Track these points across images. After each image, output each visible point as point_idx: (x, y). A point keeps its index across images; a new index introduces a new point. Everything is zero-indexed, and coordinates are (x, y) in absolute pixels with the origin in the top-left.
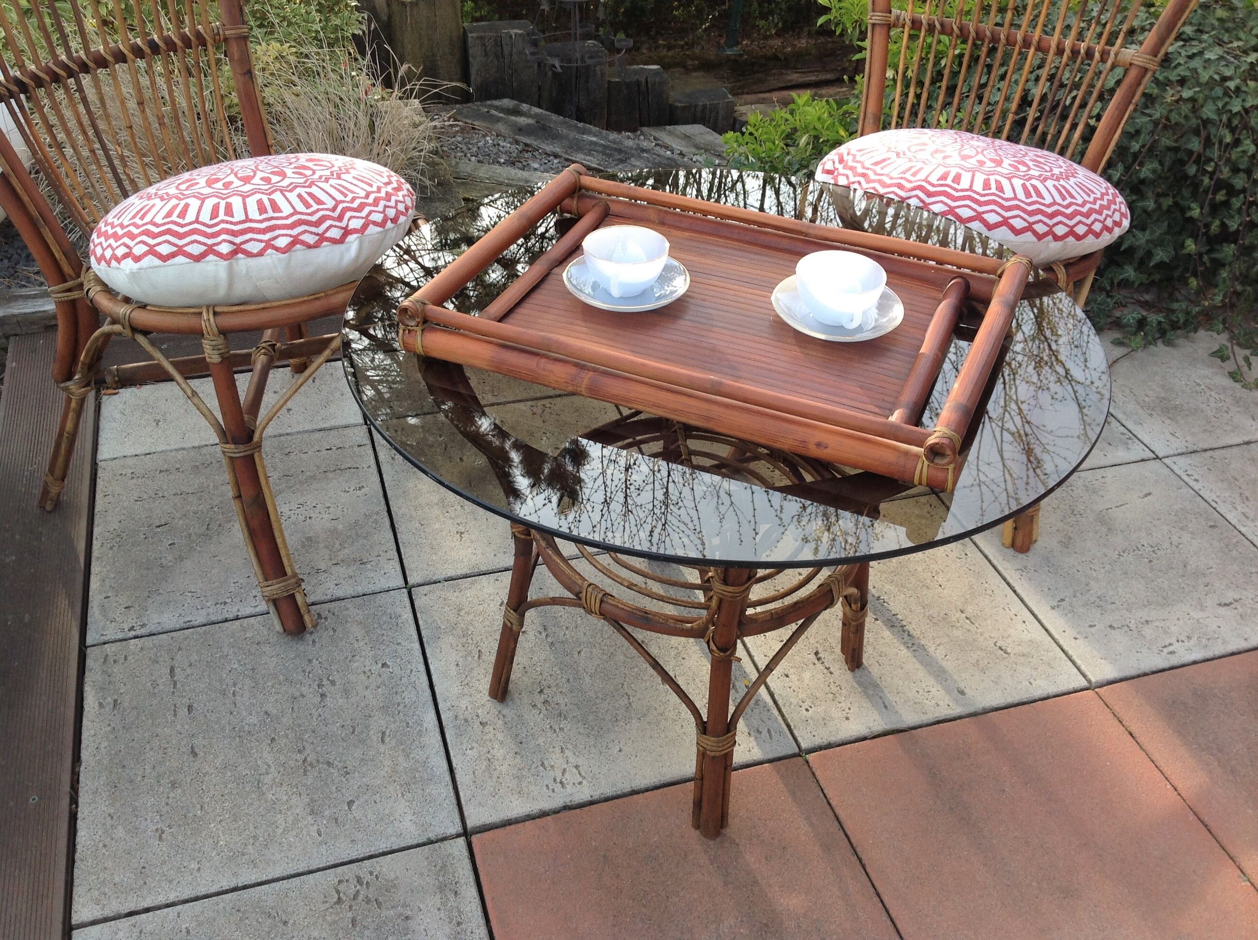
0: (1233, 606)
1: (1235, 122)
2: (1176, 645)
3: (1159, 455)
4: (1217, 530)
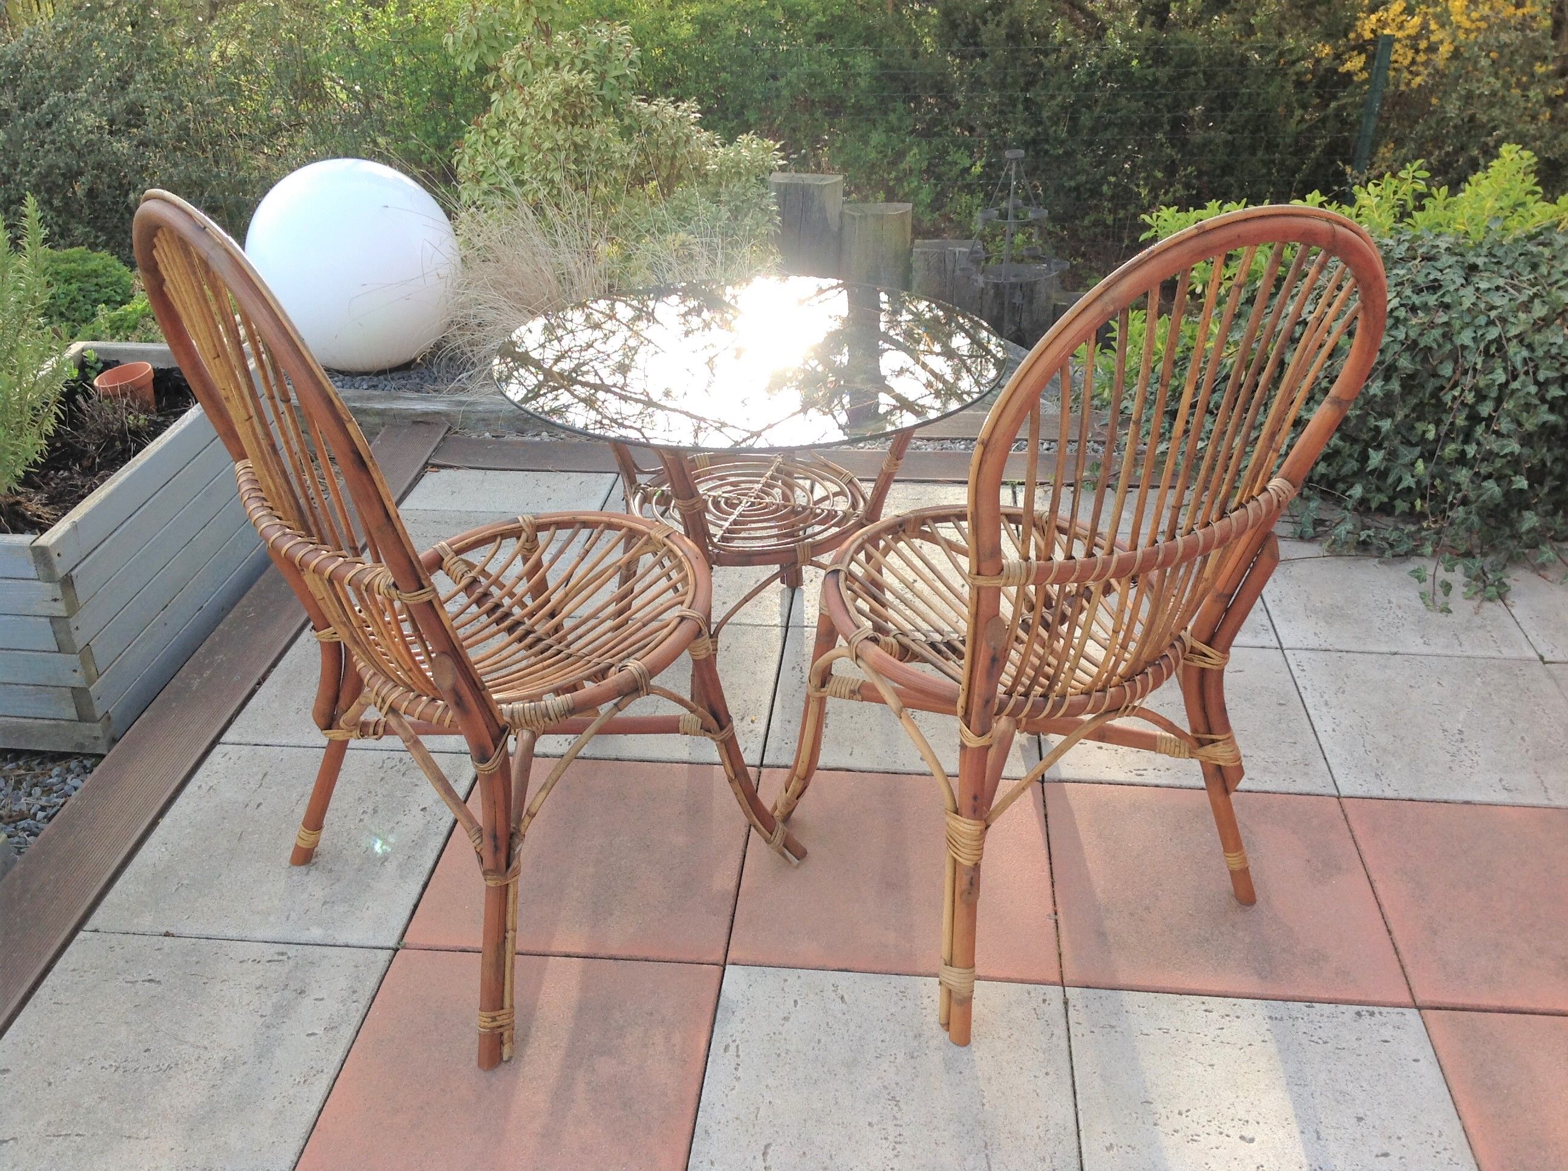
1: (1493, 350)
2: (1150, 771)
3: (1284, 646)
4: (1283, 708)
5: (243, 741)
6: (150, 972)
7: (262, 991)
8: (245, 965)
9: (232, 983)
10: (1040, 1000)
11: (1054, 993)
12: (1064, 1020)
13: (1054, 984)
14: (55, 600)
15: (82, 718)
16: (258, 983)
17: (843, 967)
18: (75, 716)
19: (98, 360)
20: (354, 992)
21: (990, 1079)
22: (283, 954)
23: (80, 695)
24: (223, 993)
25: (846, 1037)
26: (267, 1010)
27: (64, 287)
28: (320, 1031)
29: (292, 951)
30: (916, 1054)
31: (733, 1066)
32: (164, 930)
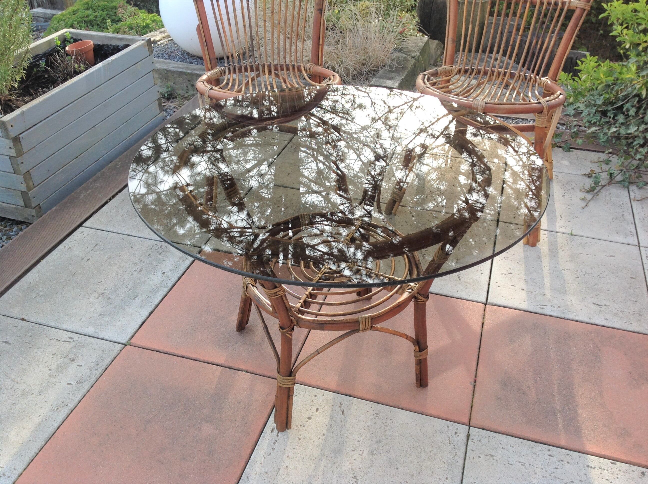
0: (601, 307)
2: (549, 307)
3: (641, 245)
4: (633, 280)
5: (93, 227)
6: (8, 338)
7: (55, 356)
8: (52, 341)
9: (42, 349)
10: (454, 432)
11: (463, 429)
12: (465, 447)
13: (464, 424)
14: (11, 148)
15: (26, 206)
16: (54, 352)
17: (349, 393)
18: (23, 205)
19: (72, 38)
20: (98, 365)
21: (413, 475)
22: (71, 338)
23: (24, 195)
24: (36, 355)
25: (339, 435)
26: (53, 367)
27: (101, 12)
28: (74, 383)
29: (76, 337)
30: (375, 452)
31: (273, 441)
32: (21, 317)
